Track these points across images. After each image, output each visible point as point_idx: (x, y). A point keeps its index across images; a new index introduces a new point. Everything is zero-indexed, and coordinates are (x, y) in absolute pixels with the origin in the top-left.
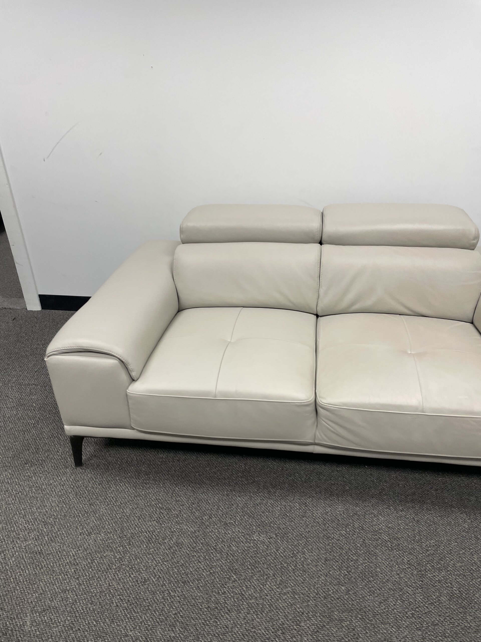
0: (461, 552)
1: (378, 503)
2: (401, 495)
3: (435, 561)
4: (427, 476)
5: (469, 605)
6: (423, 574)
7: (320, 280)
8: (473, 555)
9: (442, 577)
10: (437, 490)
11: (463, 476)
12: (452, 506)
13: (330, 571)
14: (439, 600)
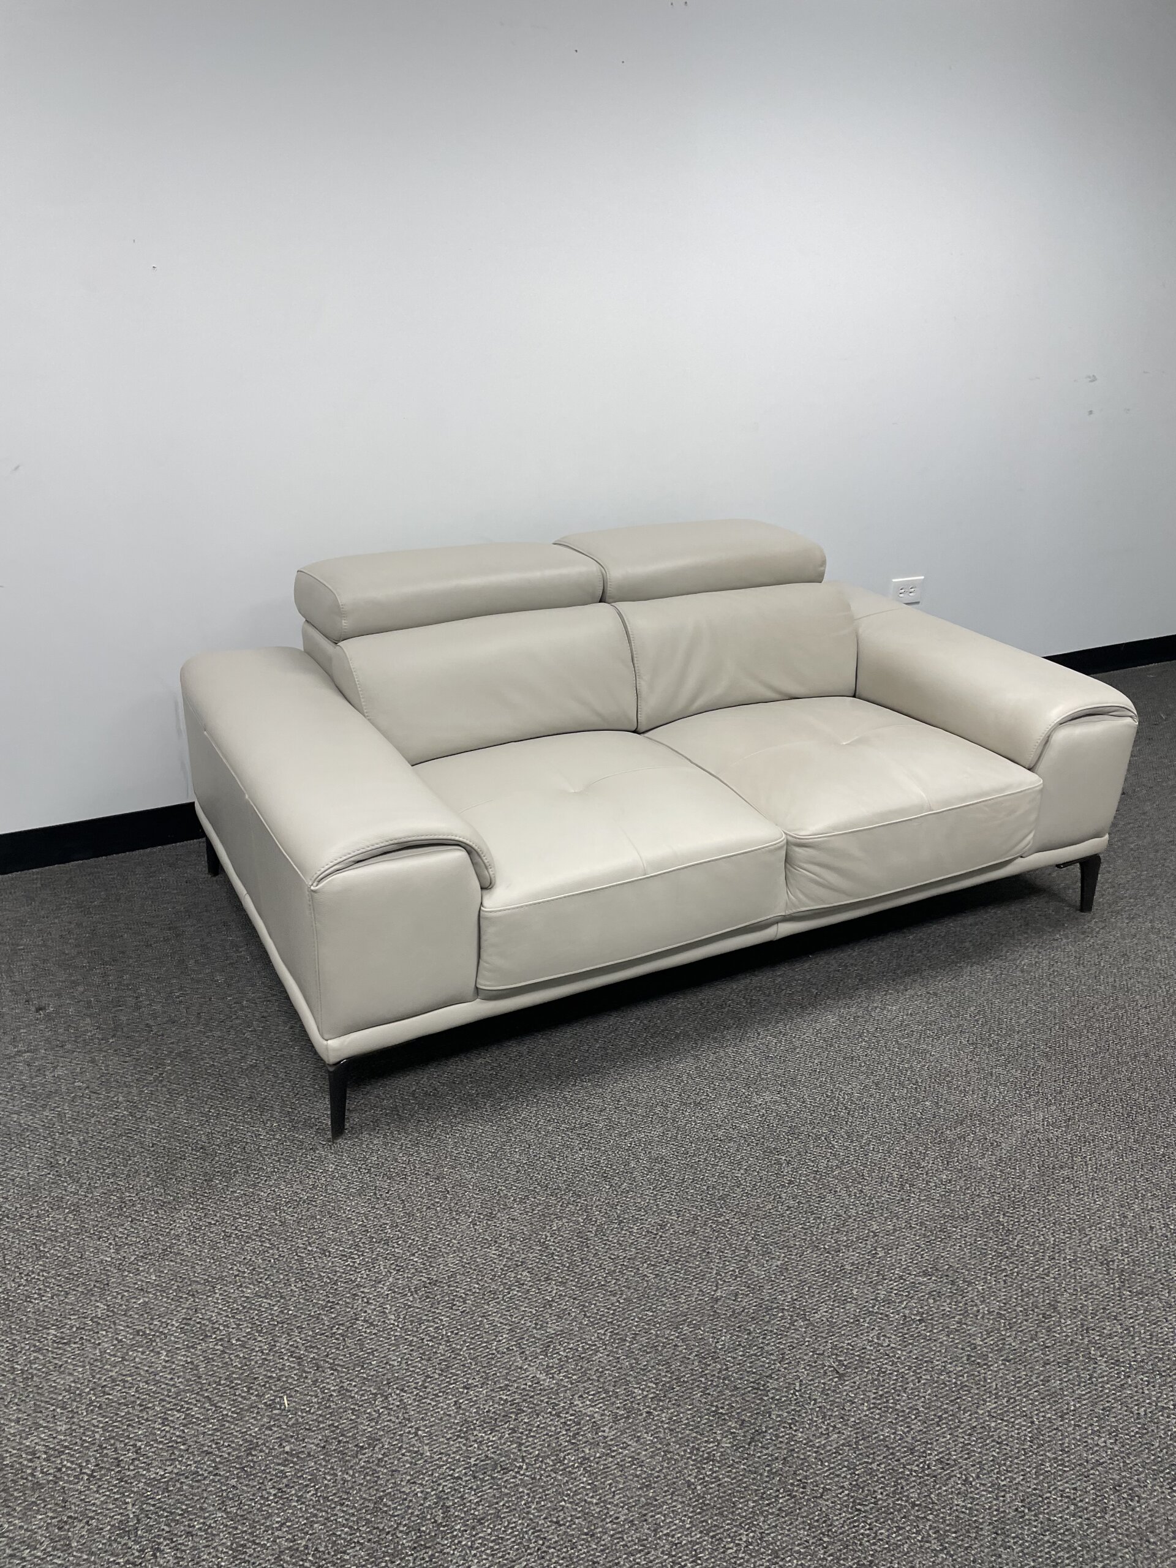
7: (636, 665)
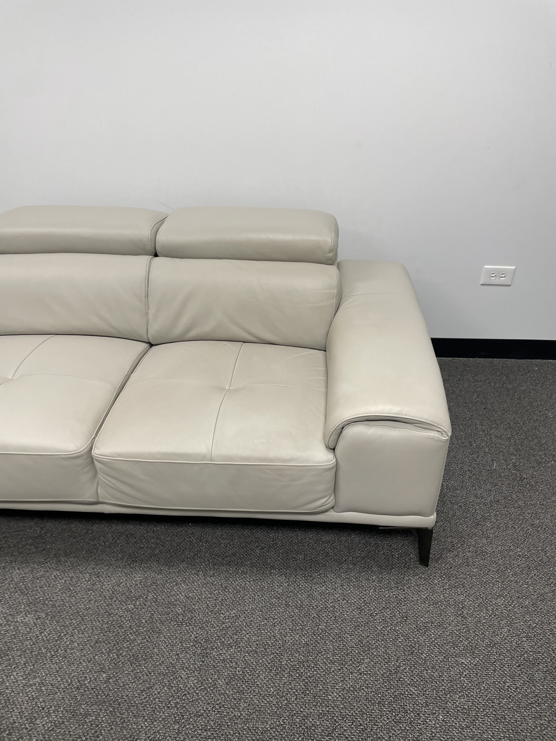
0: (263, 623)
1: (187, 567)
2: (219, 557)
3: (228, 636)
4: (258, 532)
5: (249, 689)
6: (207, 653)
8: (275, 626)
9: (230, 655)
10: (262, 549)
11: (299, 531)
12: (273, 567)
13: (96, 655)
14: (215, 684)
